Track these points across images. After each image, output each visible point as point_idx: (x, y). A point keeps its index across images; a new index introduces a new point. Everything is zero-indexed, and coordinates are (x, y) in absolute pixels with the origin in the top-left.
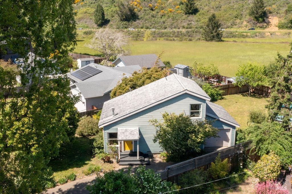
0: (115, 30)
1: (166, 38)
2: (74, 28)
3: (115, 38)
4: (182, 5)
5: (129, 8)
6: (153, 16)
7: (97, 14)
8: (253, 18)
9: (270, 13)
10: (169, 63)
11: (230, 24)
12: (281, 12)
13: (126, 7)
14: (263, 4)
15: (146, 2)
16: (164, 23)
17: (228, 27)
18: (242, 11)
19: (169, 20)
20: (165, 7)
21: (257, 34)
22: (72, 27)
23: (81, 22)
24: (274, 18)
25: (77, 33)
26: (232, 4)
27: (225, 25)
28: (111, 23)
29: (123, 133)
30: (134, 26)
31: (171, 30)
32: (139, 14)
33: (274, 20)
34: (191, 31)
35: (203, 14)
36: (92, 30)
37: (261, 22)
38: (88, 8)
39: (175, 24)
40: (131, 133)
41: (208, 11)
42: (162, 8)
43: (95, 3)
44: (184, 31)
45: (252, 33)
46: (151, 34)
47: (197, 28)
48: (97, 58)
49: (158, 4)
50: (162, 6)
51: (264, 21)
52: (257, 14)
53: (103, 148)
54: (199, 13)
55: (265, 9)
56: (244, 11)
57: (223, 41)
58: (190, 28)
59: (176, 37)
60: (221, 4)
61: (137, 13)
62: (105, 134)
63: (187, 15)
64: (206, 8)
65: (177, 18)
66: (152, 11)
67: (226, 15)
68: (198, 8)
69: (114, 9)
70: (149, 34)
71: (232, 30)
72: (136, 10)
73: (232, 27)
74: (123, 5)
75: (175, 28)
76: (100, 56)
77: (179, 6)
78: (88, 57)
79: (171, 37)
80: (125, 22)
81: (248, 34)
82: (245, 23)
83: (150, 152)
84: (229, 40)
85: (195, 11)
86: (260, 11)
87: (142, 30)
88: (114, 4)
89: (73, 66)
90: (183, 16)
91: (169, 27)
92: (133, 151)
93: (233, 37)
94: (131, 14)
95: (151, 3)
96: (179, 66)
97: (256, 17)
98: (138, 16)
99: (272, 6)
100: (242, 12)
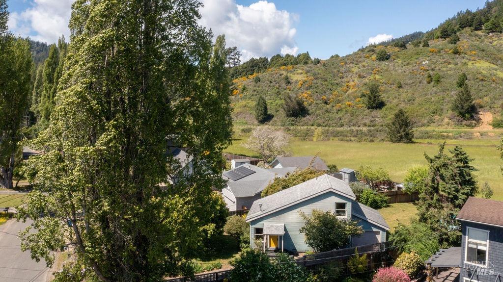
0: (280, 127)
1: (341, 137)
2: (230, 124)
3: (274, 137)
4: (363, 98)
5: (297, 101)
6: (327, 111)
7: (259, 108)
8: (456, 114)
9: (481, 107)
10: (334, 167)
11: (426, 121)
12: (496, 106)
13: (293, 100)
14: (469, 96)
15: (318, 94)
16: (341, 119)
17: (423, 125)
18: (443, 105)
19: (346, 115)
20: (343, 100)
21: (462, 134)
22: (228, 124)
23: (239, 117)
24: (487, 113)
25: (233, 130)
26: (429, 96)
27: (419, 122)
28: (275, 119)
29: (269, 228)
30: (303, 123)
31: (349, 129)
32: (309, 108)
33: (487, 117)
34: (374, 130)
35: (391, 108)
36: (252, 127)
37: (468, 119)
38: (248, 101)
39: (354, 121)
40: (277, 228)
41: (397, 105)
42: (339, 102)
43: (256, 95)
44: (365, 129)
45: (454, 133)
46: (323, 133)
47: (382, 126)
48: (253, 159)
49: (334, 96)
50: (339, 98)
51: (472, 117)
52: (462, 108)
53: (249, 243)
54: (386, 107)
55: (474, 102)
56: (445, 104)
57: (415, 143)
58: (374, 126)
59: (354, 136)
60: (415, 96)
61: (307, 107)
62: (252, 229)
63: (370, 109)
64: (395, 101)
65: (357, 113)
66: (325, 105)
67: (421, 110)
68: (384, 101)
69: (279, 102)
70: (319, 133)
71: (429, 129)
72: (305, 103)
73: (428, 126)
74: (290, 98)
75: (354, 125)
76: (257, 157)
77: (360, 99)
78: (243, 158)
79: (349, 137)
80: (292, 118)
81: (449, 134)
82: (446, 120)
83: (296, 250)
84: (423, 142)
85: (381, 105)
86: (466, 105)
87: (312, 128)
88: (280, 96)
89: (227, 167)
90: (365, 111)
91: (346, 124)
92: (279, 248)
93: (428, 138)
94: (299, 108)
95: (325, 95)
96: (345, 170)
97: (461, 113)
98: (308, 111)
99: (483, 99)
100: (442, 107)
